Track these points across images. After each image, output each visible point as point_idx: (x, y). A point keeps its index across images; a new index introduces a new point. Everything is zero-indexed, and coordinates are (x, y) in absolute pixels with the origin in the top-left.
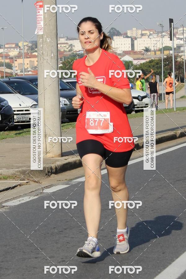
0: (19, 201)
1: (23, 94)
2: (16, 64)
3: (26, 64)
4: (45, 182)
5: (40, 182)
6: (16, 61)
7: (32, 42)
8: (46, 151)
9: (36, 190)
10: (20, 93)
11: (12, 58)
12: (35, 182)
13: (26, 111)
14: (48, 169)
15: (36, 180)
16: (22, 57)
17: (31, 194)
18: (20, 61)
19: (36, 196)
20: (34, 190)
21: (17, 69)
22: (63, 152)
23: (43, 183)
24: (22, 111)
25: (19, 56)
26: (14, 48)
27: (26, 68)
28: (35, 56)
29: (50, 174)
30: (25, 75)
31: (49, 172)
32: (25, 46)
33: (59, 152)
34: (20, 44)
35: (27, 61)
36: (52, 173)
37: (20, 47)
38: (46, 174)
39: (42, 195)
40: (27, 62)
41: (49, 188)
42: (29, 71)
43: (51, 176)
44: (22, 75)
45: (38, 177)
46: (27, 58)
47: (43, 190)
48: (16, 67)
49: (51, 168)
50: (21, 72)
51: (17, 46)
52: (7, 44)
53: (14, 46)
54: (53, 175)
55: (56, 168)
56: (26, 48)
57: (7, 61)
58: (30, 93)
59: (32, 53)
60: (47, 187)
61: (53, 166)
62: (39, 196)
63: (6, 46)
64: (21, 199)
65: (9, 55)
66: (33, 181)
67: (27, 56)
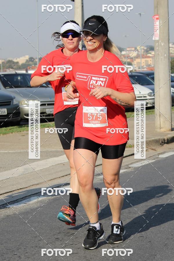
0: (141, 163)
1: (142, 85)
2: (135, 63)
3: (142, 63)
4: (160, 149)
5: (156, 149)
6: (135, 60)
7: (147, 46)
8: (160, 126)
9: (153, 156)
10: (139, 84)
11: (132, 58)
12: (152, 149)
13: (144, 97)
14: (162, 140)
15: (154, 148)
16: (139, 58)
17: (149, 158)
18: (138, 60)
19: (154, 160)
20: (152, 155)
21: (135, 66)
22: (173, 127)
23: (158, 150)
24: (142, 97)
25: (138, 57)
26: (133, 51)
27: (142, 65)
28: (149, 57)
29: (163, 144)
30: (142, 71)
31: (162, 142)
32: (141, 49)
33: (170, 128)
34: (138, 48)
35: (143, 60)
36: (165, 143)
37: (137, 50)
38: (160, 144)
39: (158, 159)
40: (143, 62)
41: (163, 154)
42: (144, 68)
43: (164, 145)
44: (139, 71)
45: (154, 146)
46: (143, 58)
47: (158, 156)
48: (135, 65)
49: (164, 140)
50: (139, 68)
51: (136, 49)
52: (129, 48)
53: (133, 49)
54: (165, 145)
55: (168, 140)
56: (143, 51)
57: (129, 60)
58: (147, 84)
59: (146, 54)
60: (162, 154)
61: (166, 138)
62: (156, 160)
63: (128, 49)
64: (142, 162)
65: (129, 56)
66: (151, 149)
67: (143, 57)
